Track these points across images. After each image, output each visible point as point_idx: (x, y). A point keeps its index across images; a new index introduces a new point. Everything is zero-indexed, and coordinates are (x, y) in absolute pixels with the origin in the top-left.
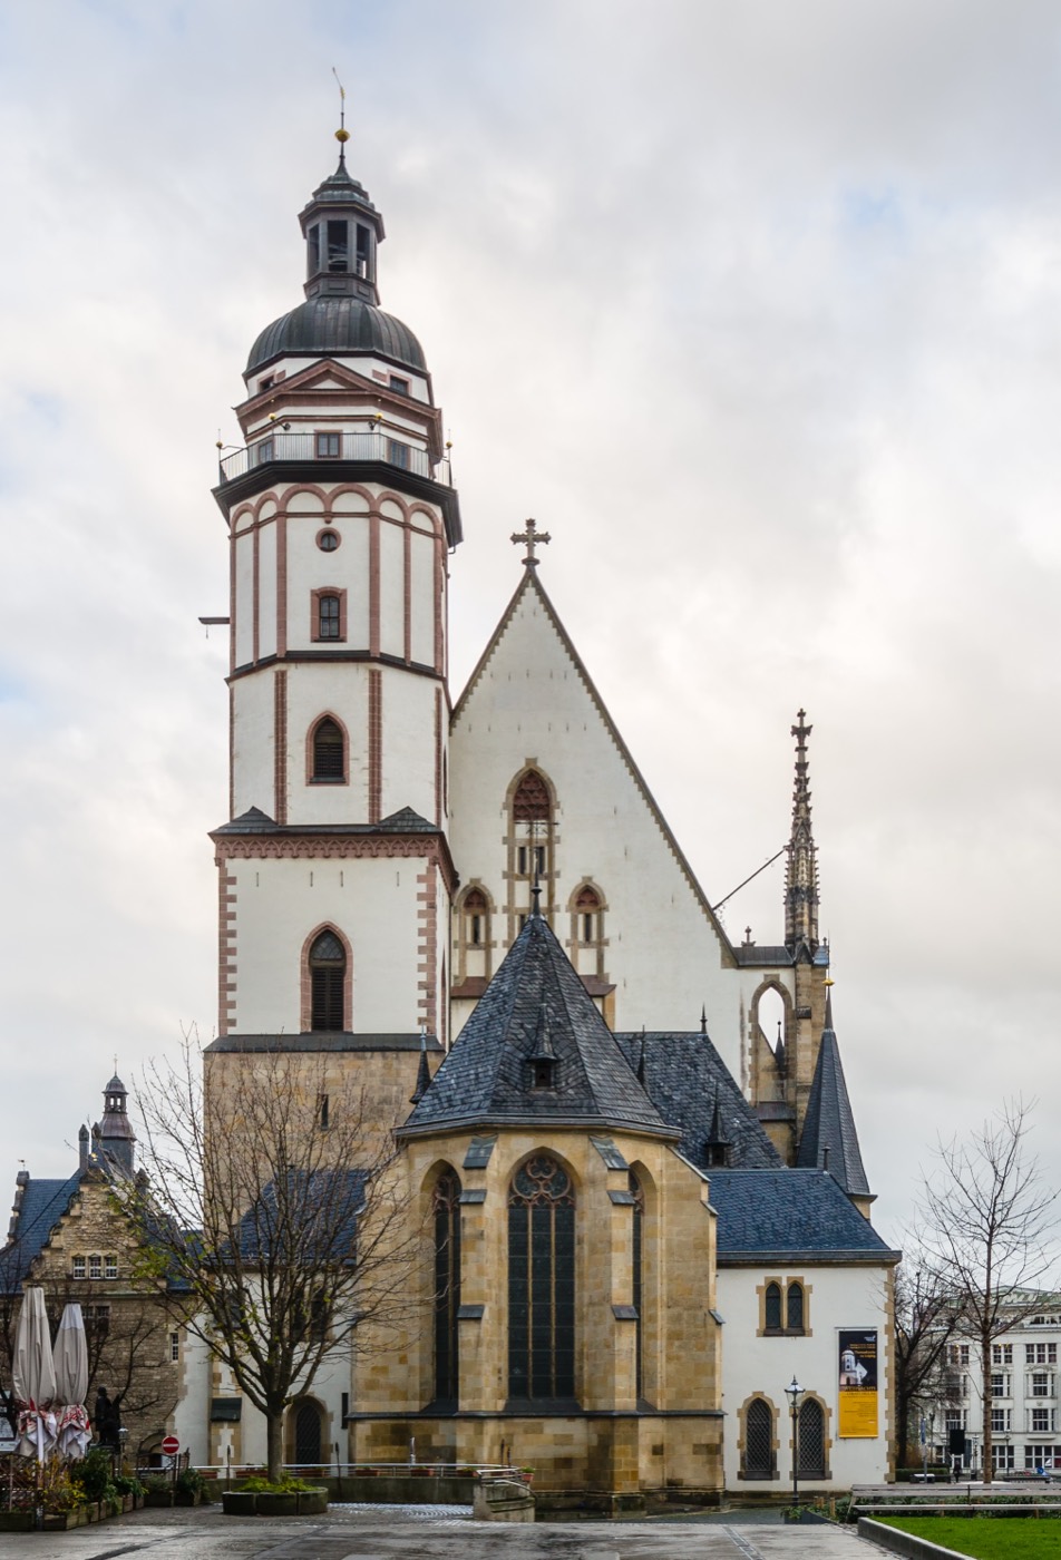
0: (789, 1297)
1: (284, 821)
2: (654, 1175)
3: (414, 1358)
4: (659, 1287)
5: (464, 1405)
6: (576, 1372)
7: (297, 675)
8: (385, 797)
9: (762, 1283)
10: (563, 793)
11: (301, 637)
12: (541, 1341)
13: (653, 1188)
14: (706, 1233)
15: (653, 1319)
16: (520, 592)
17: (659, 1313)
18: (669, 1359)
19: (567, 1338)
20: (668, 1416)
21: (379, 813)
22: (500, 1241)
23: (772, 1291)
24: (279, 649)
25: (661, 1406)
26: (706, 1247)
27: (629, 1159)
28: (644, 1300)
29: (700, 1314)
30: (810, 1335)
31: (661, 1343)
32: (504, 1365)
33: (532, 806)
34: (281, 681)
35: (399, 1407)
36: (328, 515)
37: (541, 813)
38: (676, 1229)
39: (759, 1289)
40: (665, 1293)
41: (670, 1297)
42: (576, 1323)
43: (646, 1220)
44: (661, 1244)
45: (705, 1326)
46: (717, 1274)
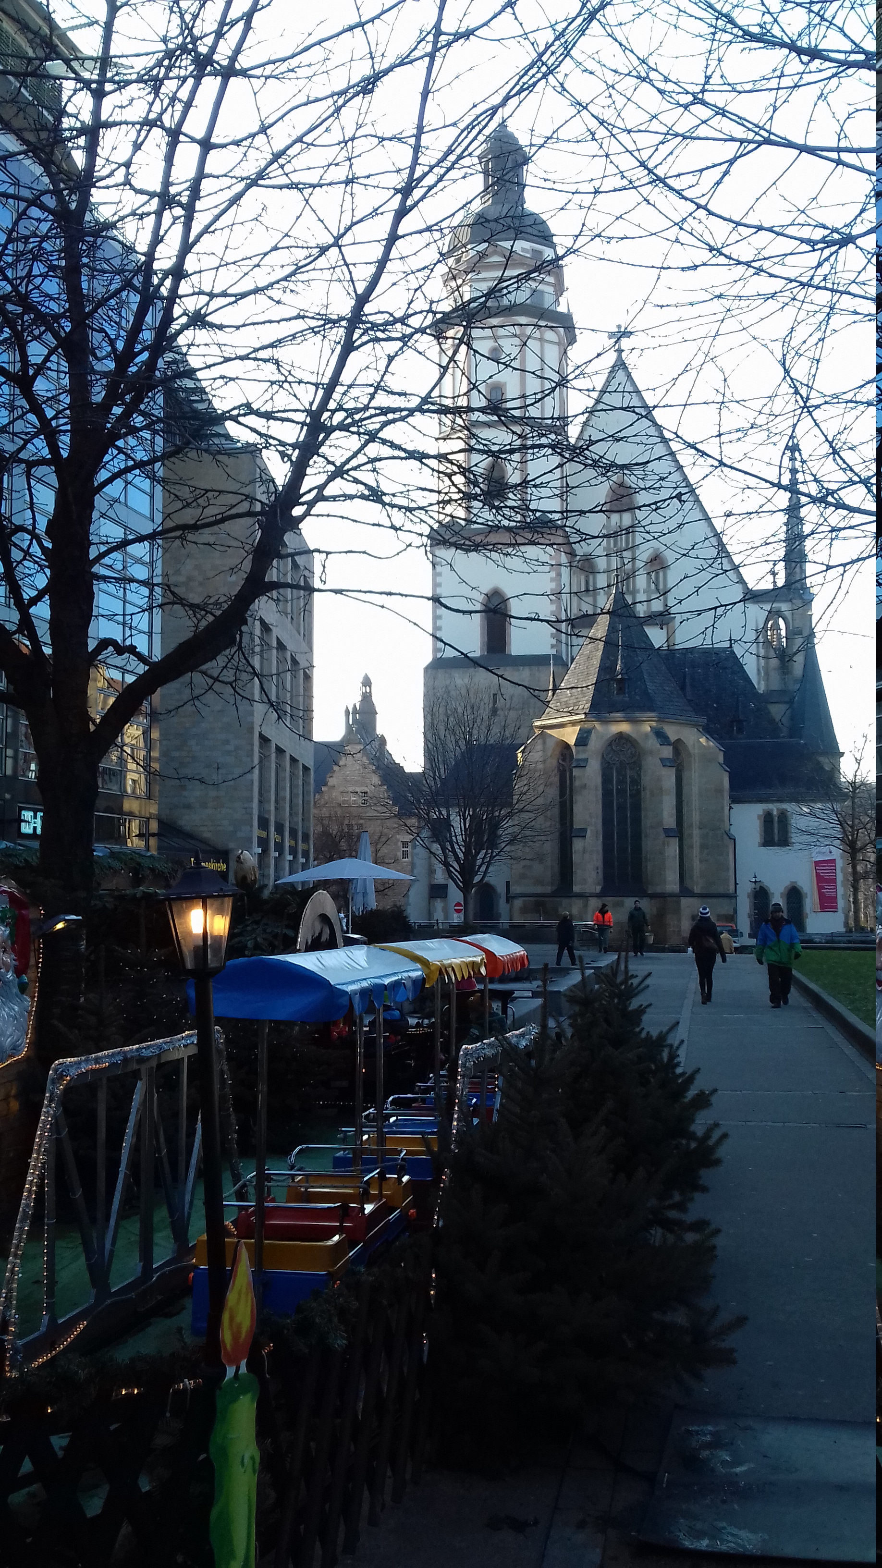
0: (779, 822)
2: (690, 748)
3: (548, 860)
4: (694, 816)
5: (576, 889)
6: (644, 869)
9: (761, 813)
12: (622, 851)
13: (689, 755)
14: (723, 783)
15: (689, 836)
17: (694, 833)
18: (701, 861)
19: (637, 849)
22: (596, 789)
23: (768, 819)
25: (697, 890)
26: (723, 789)
27: (673, 738)
28: (685, 825)
29: (720, 832)
30: (793, 845)
31: (696, 851)
32: (600, 864)
35: (539, 890)
38: (704, 780)
39: (759, 816)
40: (697, 820)
41: (701, 823)
42: (643, 838)
43: (685, 775)
44: (695, 790)
45: (723, 840)
46: (731, 808)
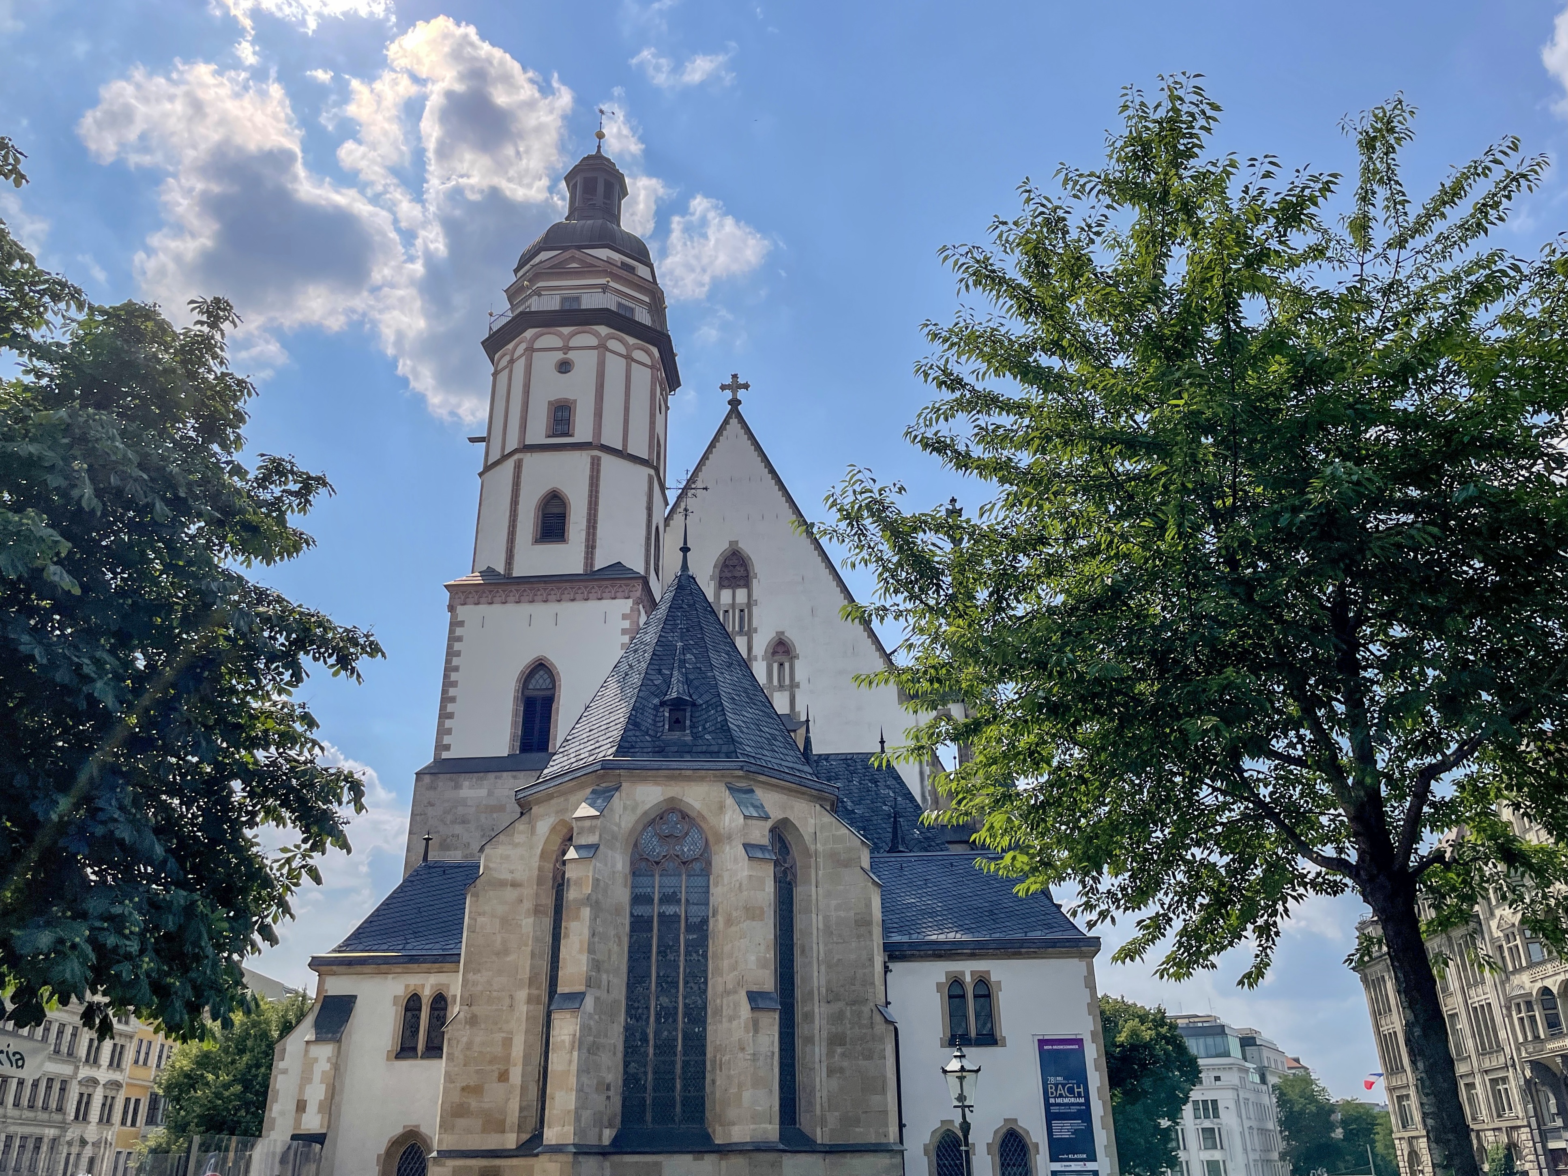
0: (975, 996)
1: (510, 574)
2: (806, 838)
3: (516, 1075)
4: (814, 972)
6: (708, 1089)
7: (530, 460)
8: (598, 552)
9: (942, 980)
10: (759, 566)
11: (537, 433)
12: (665, 1048)
13: (806, 852)
14: (868, 905)
15: (809, 1017)
16: (726, 422)
17: (817, 1010)
18: (831, 1072)
19: (696, 1040)
20: (832, 1150)
21: (592, 565)
23: (955, 992)
24: (519, 442)
25: (821, 1136)
26: (868, 923)
27: (774, 815)
28: (797, 987)
29: (866, 1010)
30: (1004, 1045)
32: (615, 1077)
33: (735, 577)
34: (518, 466)
35: (493, 1141)
36: (566, 349)
37: (742, 582)
38: (834, 903)
39: (939, 986)
40: (823, 982)
41: (829, 990)
42: (710, 1018)
43: (799, 892)
44: (817, 922)
45: (872, 1025)
46: (887, 970)
